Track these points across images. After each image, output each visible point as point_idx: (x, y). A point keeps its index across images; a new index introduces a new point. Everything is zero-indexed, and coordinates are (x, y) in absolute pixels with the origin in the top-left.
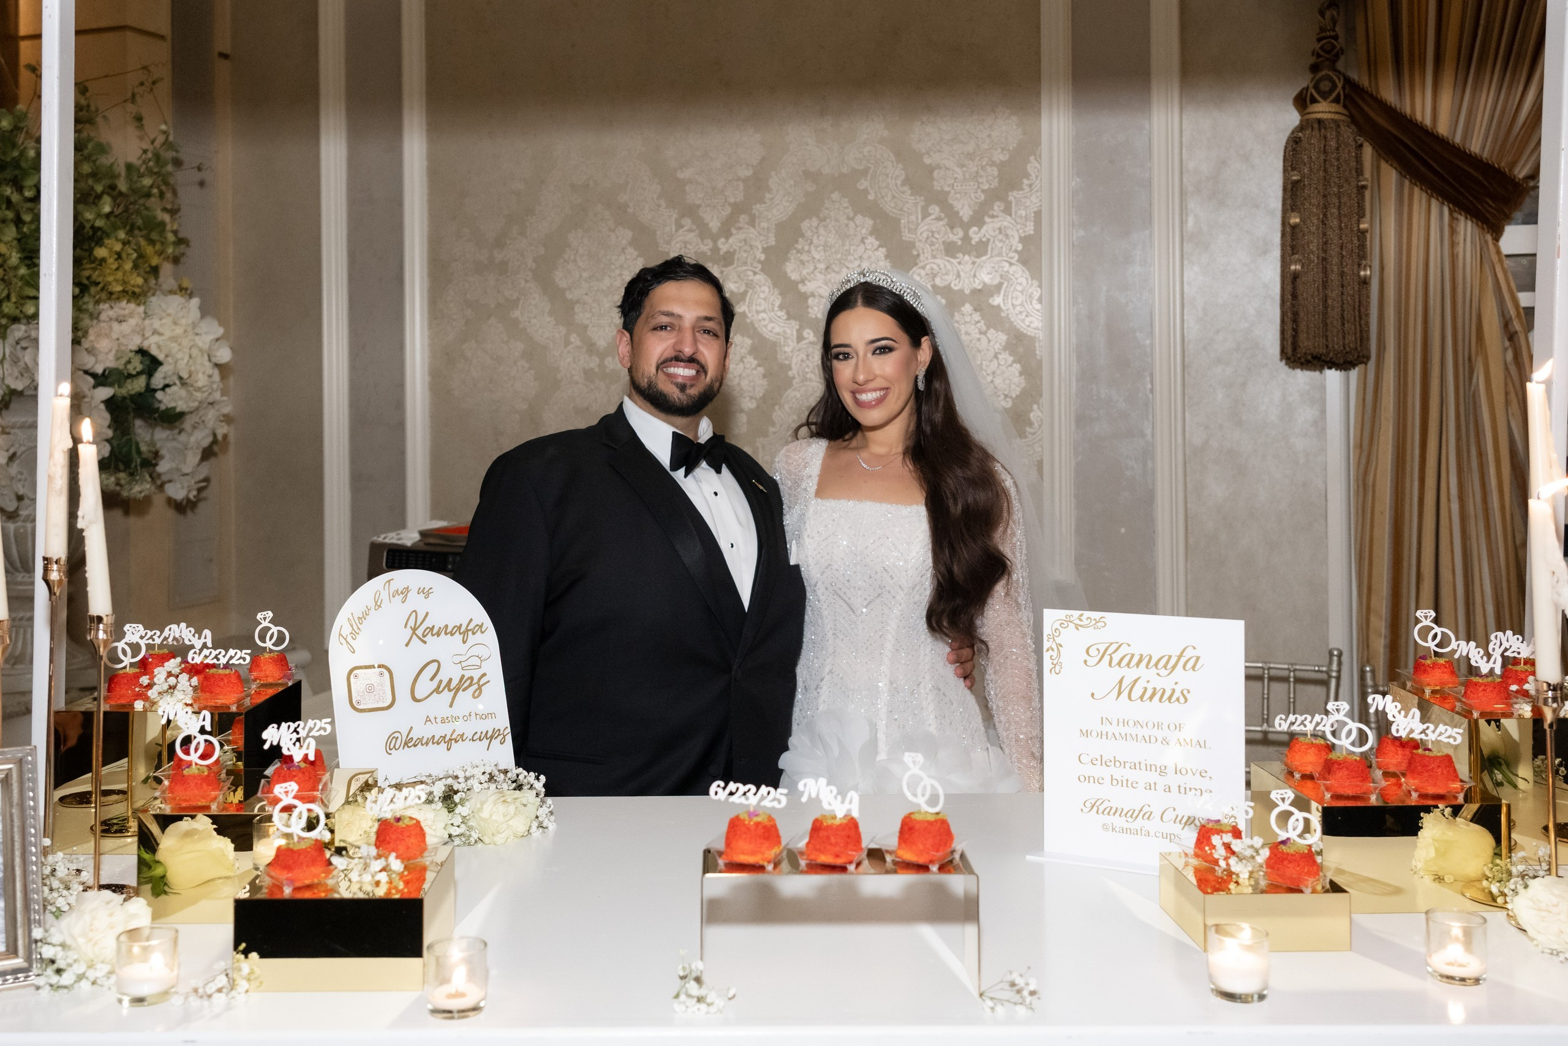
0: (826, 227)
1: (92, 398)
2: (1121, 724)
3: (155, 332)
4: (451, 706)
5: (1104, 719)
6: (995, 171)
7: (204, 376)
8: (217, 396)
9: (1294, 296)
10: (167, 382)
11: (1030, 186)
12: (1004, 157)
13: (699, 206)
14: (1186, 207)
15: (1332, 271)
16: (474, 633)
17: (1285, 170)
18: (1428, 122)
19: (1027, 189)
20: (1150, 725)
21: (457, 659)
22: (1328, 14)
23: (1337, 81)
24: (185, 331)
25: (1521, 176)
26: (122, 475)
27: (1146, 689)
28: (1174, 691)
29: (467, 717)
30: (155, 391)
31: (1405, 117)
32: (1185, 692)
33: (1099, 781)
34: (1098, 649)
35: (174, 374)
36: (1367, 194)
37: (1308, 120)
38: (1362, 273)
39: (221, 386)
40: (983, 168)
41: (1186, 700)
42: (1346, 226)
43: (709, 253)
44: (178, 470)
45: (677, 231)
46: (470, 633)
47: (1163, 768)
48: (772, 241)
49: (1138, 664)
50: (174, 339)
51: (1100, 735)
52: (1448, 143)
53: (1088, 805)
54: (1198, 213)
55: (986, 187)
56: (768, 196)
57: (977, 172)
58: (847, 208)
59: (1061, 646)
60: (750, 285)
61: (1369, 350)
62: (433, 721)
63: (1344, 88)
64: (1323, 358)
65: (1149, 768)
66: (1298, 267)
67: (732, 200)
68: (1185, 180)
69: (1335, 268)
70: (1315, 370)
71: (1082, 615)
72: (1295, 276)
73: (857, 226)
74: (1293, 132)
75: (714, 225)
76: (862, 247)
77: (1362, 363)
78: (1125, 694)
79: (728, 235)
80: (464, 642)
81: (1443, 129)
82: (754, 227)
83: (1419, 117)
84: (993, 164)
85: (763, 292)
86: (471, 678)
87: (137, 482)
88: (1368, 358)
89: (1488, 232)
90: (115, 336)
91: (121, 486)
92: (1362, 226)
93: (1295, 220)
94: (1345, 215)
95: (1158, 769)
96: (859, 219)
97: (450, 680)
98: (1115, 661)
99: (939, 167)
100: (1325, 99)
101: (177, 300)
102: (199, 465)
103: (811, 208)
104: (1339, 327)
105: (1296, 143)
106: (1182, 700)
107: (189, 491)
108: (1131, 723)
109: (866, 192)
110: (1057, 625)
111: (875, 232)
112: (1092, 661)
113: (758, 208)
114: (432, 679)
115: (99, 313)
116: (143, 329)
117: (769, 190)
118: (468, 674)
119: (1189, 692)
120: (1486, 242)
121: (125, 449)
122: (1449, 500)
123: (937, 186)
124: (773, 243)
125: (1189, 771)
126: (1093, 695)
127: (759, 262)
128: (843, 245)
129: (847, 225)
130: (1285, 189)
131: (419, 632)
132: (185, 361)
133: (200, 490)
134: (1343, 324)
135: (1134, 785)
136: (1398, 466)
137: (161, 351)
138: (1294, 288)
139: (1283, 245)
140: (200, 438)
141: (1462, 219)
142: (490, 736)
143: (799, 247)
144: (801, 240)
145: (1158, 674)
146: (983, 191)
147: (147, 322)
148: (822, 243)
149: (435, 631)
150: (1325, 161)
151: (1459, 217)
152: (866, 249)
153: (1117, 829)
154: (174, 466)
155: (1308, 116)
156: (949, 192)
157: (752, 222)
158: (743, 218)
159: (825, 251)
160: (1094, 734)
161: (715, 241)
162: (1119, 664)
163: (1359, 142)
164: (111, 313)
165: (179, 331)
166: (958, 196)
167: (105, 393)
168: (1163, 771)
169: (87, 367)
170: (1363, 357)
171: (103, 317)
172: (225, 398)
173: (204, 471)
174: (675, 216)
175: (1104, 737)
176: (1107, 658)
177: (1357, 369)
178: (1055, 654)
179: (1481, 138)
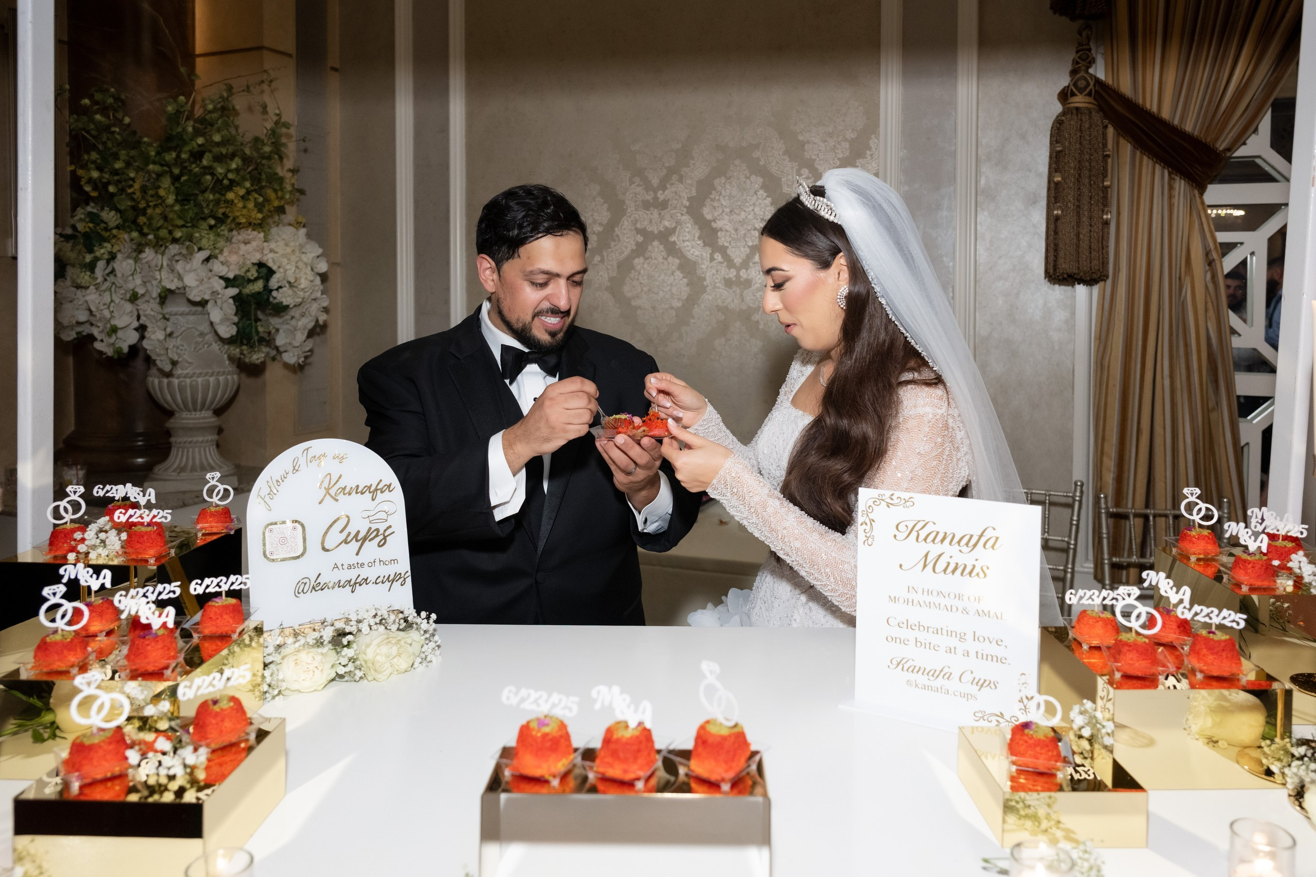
0: (730, 183)
1: (223, 295)
2: (926, 593)
3: (272, 251)
4: (357, 554)
5: (911, 588)
6: (847, 145)
7: (307, 281)
8: (319, 294)
9: (1056, 233)
10: (280, 284)
11: (871, 155)
12: (853, 136)
13: (646, 169)
14: (980, 171)
15: (1084, 215)
16: (382, 492)
17: (1051, 144)
18: (1155, 109)
19: (869, 157)
20: (952, 596)
21: (366, 514)
22: (1084, 34)
23: (1090, 81)
24: (293, 251)
25: (1221, 149)
26: (244, 347)
27: (949, 564)
28: (974, 566)
29: (372, 564)
30: (271, 291)
31: (1138, 106)
32: (985, 568)
33: (904, 642)
34: (906, 526)
35: (284, 279)
36: (1110, 160)
37: (1068, 108)
38: (1105, 217)
39: (322, 287)
40: (839, 143)
41: (985, 575)
42: (1094, 183)
43: (651, 201)
44: (290, 344)
45: (630, 185)
46: (379, 492)
47: (962, 635)
48: (694, 193)
49: (942, 541)
50: (284, 256)
51: (907, 602)
52: (1169, 124)
53: (895, 662)
54: (988, 175)
55: (841, 156)
56: (692, 162)
57: (835, 146)
58: (745, 170)
59: (873, 521)
60: (678, 223)
61: (1108, 271)
62: (340, 567)
63: (1094, 85)
64: (1076, 276)
65: (950, 633)
66: (1060, 212)
67: (667, 165)
68: (980, 152)
69: (1086, 213)
70: (1068, 286)
71: (893, 495)
72: (1057, 218)
73: (751, 183)
74: (1058, 117)
75: (655, 182)
76: (755, 197)
77: (1102, 280)
78: (930, 567)
79: (664, 189)
80: (373, 500)
81: (1165, 114)
82: (682, 183)
83: (1148, 106)
84: (846, 140)
85: (688, 227)
86: (378, 530)
87: (255, 352)
88: (1107, 277)
89: (1196, 188)
90: (241, 253)
91: (244, 355)
92: (1105, 183)
93: (1058, 179)
94: (1094, 175)
95: (958, 636)
96: (753, 178)
97: (358, 532)
98: (922, 537)
99: (808, 142)
100: (1081, 93)
101: (291, 230)
102: (305, 341)
103: (720, 170)
104: (1088, 255)
105: (1060, 124)
106: (981, 575)
107: (299, 358)
108: (935, 593)
109: (758, 159)
110: (870, 503)
111: (764, 187)
112: (900, 536)
113: (684, 170)
114: (341, 531)
115: (232, 238)
116: (263, 249)
117: (693, 159)
118: (374, 527)
119: (988, 568)
120: (1194, 195)
121: (247, 330)
122: (1163, 378)
123: (807, 155)
124: (695, 194)
125: (987, 639)
126: (901, 566)
127: (685, 207)
128: (742, 196)
129: (745, 182)
130: (1051, 157)
131: (332, 492)
132: (293, 270)
133: (306, 357)
134: (1090, 253)
135: (936, 648)
136: (1126, 352)
137: (275, 264)
138: (1056, 227)
139: (1049, 197)
140: (306, 323)
141: (1177, 178)
142: (391, 580)
143: (712, 197)
144: (713, 192)
145: (960, 551)
146: (839, 159)
147: (266, 244)
148: (728, 194)
149: (347, 490)
150: (1081, 137)
151: (1176, 177)
152: (758, 198)
153: (920, 686)
154: (288, 341)
155: (1069, 106)
156: (815, 160)
157: (681, 180)
158: (675, 177)
159: (730, 199)
160: (901, 600)
161: (655, 193)
162: (925, 540)
163: (1105, 124)
164: (240, 238)
165: (289, 250)
166: (821, 162)
167: (233, 291)
168: (962, 638)
169: (222, 274)
170: (1104, 276)
171: (234, 240)
172: (324, 296)
173: (309, 345)
174: (629, 175)
175: (910, 603)
176: (914, 534)
177: (1098, 285)
178: (868, 528)
179: (1193, 120)
